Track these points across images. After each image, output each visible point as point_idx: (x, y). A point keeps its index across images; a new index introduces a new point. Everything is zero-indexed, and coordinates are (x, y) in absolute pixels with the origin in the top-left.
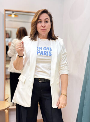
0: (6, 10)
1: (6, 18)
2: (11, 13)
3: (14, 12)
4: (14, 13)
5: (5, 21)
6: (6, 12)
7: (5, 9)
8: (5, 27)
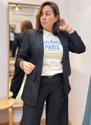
0: (10, 3)
1: (10, 11)
2: (15, 6)
3: (18, 5)
5: (9, 14)
6: (10, 5)
8: (8, 21)
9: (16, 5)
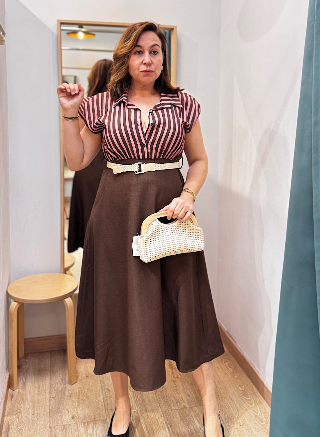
0: (62, 23)
1: (63, 43)
2: (76, 28)
3: (84, 26)
4: (84, 30)
5: (61, 49)
6: (63, 28)
7: (58, 20)
8: (60, 67)
9: (77, 26)
